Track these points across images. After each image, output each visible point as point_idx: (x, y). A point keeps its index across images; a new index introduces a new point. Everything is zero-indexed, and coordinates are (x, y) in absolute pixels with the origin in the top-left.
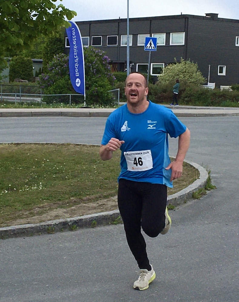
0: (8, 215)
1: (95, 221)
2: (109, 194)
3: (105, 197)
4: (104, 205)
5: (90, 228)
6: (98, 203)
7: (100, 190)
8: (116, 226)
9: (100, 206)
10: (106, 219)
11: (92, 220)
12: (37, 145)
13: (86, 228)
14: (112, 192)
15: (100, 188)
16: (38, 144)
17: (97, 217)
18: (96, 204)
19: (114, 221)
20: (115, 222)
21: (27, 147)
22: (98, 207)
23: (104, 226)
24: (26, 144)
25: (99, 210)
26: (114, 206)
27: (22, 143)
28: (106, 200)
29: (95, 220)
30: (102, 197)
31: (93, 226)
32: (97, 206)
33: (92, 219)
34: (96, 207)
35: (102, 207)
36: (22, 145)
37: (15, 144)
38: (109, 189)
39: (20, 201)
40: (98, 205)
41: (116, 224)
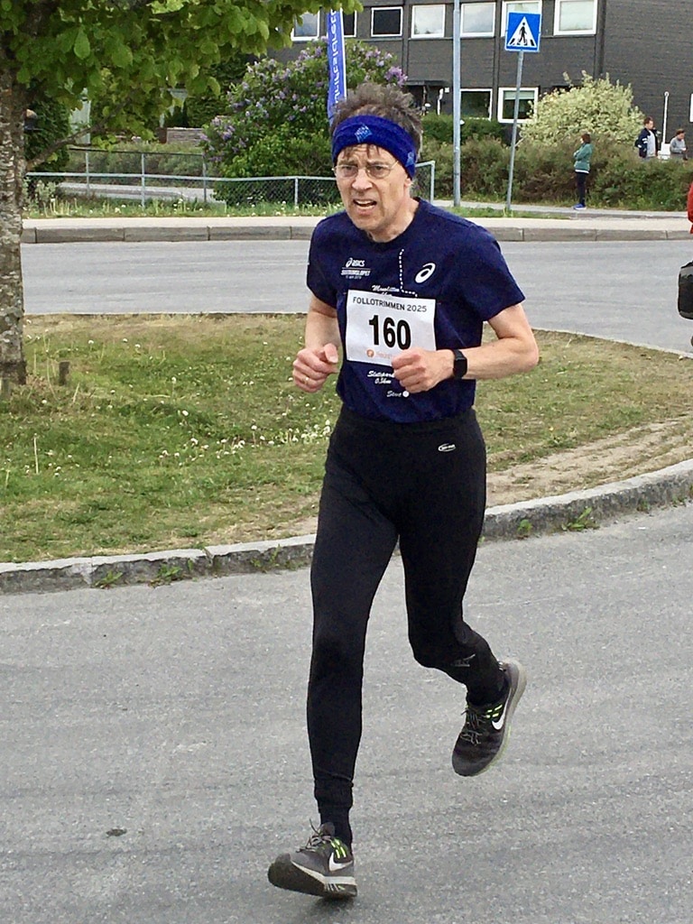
0: (278, 507)
1: (525, 521)
2: (533, 451)
3: (524, 458)
4: (529, 478)
5: (514, 539)
6: (513, 475)
7: (502, 439)
8: (580, 533)
9: (519, 482)
10: (554, 516)
11: (519, 519)
12: (273, 320)
13: (505, 540)
14: (540, 444)
15: (500, 435)
16: (276, 315)
17: (530, 510)
18: (506, 477)
19: (574, 521)
20: (577, 525)
21: (248, 324)
22: (515, 485)
23: (550, 534)
24: (242, 316)
25: (524, 493)
26: (560, 482)
27: (230, 315)
28: (528, 466)
29: (526, 518)
30: (516, 458)
31: (522, 536)
32: (513, 483)
33: (519, 517)
34: (511, 485)
35: (527, 485)
36: (229, 317)
37: (211, 316)
38: (527, 436)
39: (296, 470)
40: (514, 480)
41: (578, 530)
